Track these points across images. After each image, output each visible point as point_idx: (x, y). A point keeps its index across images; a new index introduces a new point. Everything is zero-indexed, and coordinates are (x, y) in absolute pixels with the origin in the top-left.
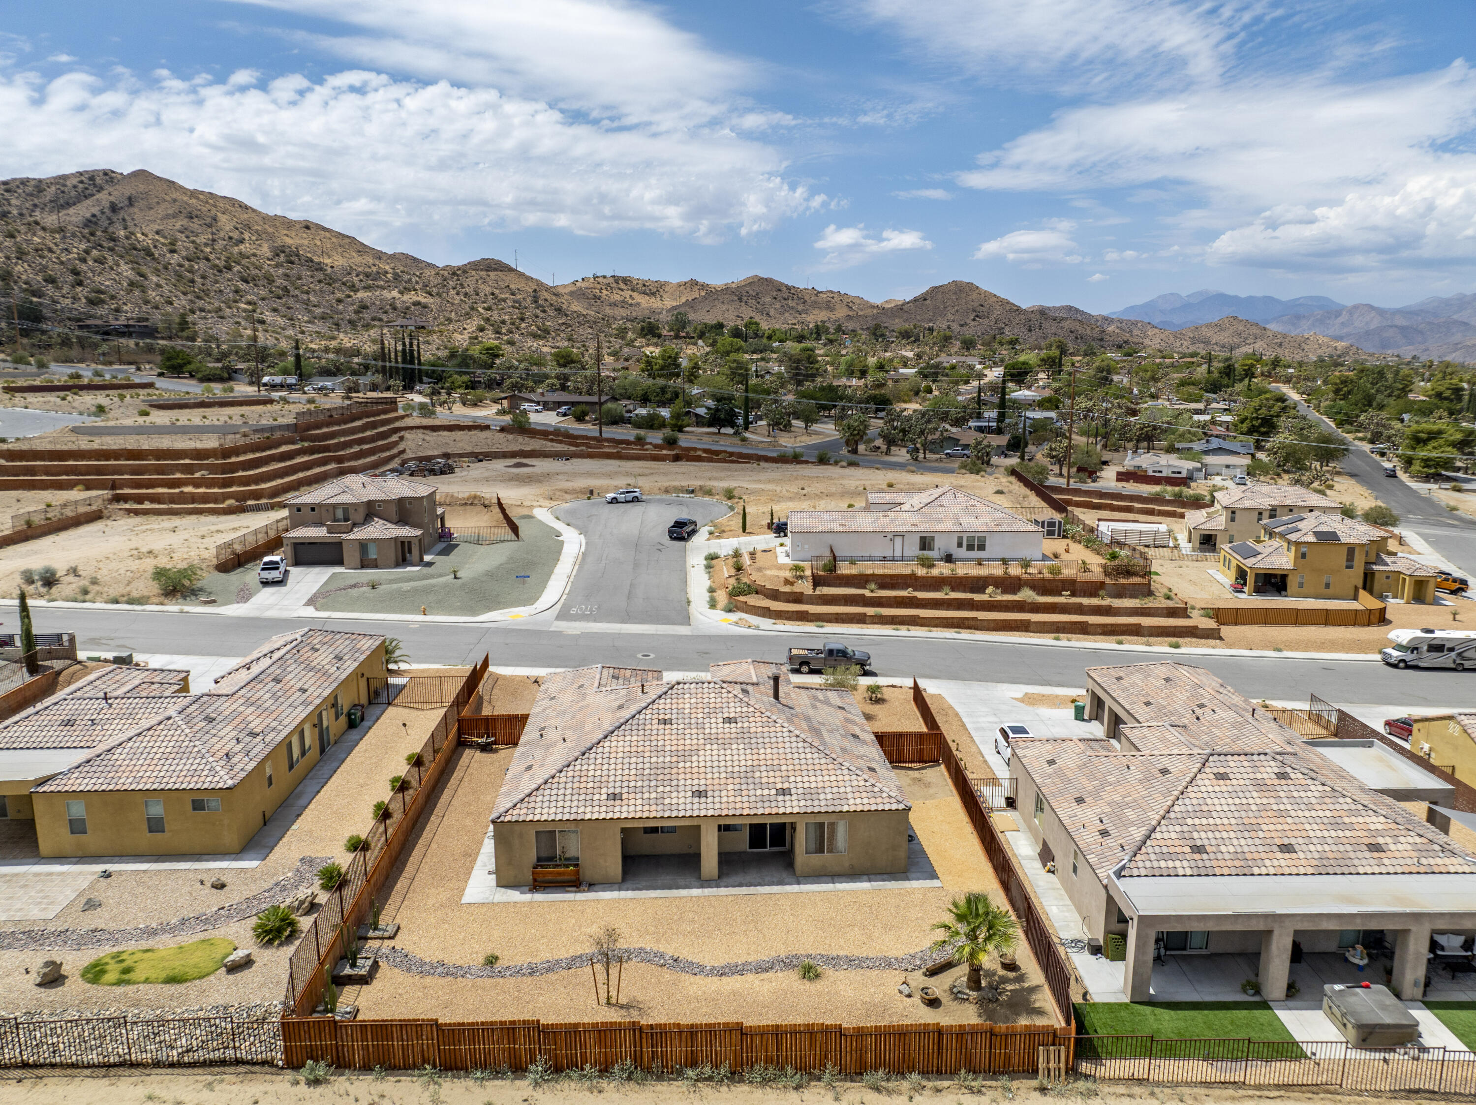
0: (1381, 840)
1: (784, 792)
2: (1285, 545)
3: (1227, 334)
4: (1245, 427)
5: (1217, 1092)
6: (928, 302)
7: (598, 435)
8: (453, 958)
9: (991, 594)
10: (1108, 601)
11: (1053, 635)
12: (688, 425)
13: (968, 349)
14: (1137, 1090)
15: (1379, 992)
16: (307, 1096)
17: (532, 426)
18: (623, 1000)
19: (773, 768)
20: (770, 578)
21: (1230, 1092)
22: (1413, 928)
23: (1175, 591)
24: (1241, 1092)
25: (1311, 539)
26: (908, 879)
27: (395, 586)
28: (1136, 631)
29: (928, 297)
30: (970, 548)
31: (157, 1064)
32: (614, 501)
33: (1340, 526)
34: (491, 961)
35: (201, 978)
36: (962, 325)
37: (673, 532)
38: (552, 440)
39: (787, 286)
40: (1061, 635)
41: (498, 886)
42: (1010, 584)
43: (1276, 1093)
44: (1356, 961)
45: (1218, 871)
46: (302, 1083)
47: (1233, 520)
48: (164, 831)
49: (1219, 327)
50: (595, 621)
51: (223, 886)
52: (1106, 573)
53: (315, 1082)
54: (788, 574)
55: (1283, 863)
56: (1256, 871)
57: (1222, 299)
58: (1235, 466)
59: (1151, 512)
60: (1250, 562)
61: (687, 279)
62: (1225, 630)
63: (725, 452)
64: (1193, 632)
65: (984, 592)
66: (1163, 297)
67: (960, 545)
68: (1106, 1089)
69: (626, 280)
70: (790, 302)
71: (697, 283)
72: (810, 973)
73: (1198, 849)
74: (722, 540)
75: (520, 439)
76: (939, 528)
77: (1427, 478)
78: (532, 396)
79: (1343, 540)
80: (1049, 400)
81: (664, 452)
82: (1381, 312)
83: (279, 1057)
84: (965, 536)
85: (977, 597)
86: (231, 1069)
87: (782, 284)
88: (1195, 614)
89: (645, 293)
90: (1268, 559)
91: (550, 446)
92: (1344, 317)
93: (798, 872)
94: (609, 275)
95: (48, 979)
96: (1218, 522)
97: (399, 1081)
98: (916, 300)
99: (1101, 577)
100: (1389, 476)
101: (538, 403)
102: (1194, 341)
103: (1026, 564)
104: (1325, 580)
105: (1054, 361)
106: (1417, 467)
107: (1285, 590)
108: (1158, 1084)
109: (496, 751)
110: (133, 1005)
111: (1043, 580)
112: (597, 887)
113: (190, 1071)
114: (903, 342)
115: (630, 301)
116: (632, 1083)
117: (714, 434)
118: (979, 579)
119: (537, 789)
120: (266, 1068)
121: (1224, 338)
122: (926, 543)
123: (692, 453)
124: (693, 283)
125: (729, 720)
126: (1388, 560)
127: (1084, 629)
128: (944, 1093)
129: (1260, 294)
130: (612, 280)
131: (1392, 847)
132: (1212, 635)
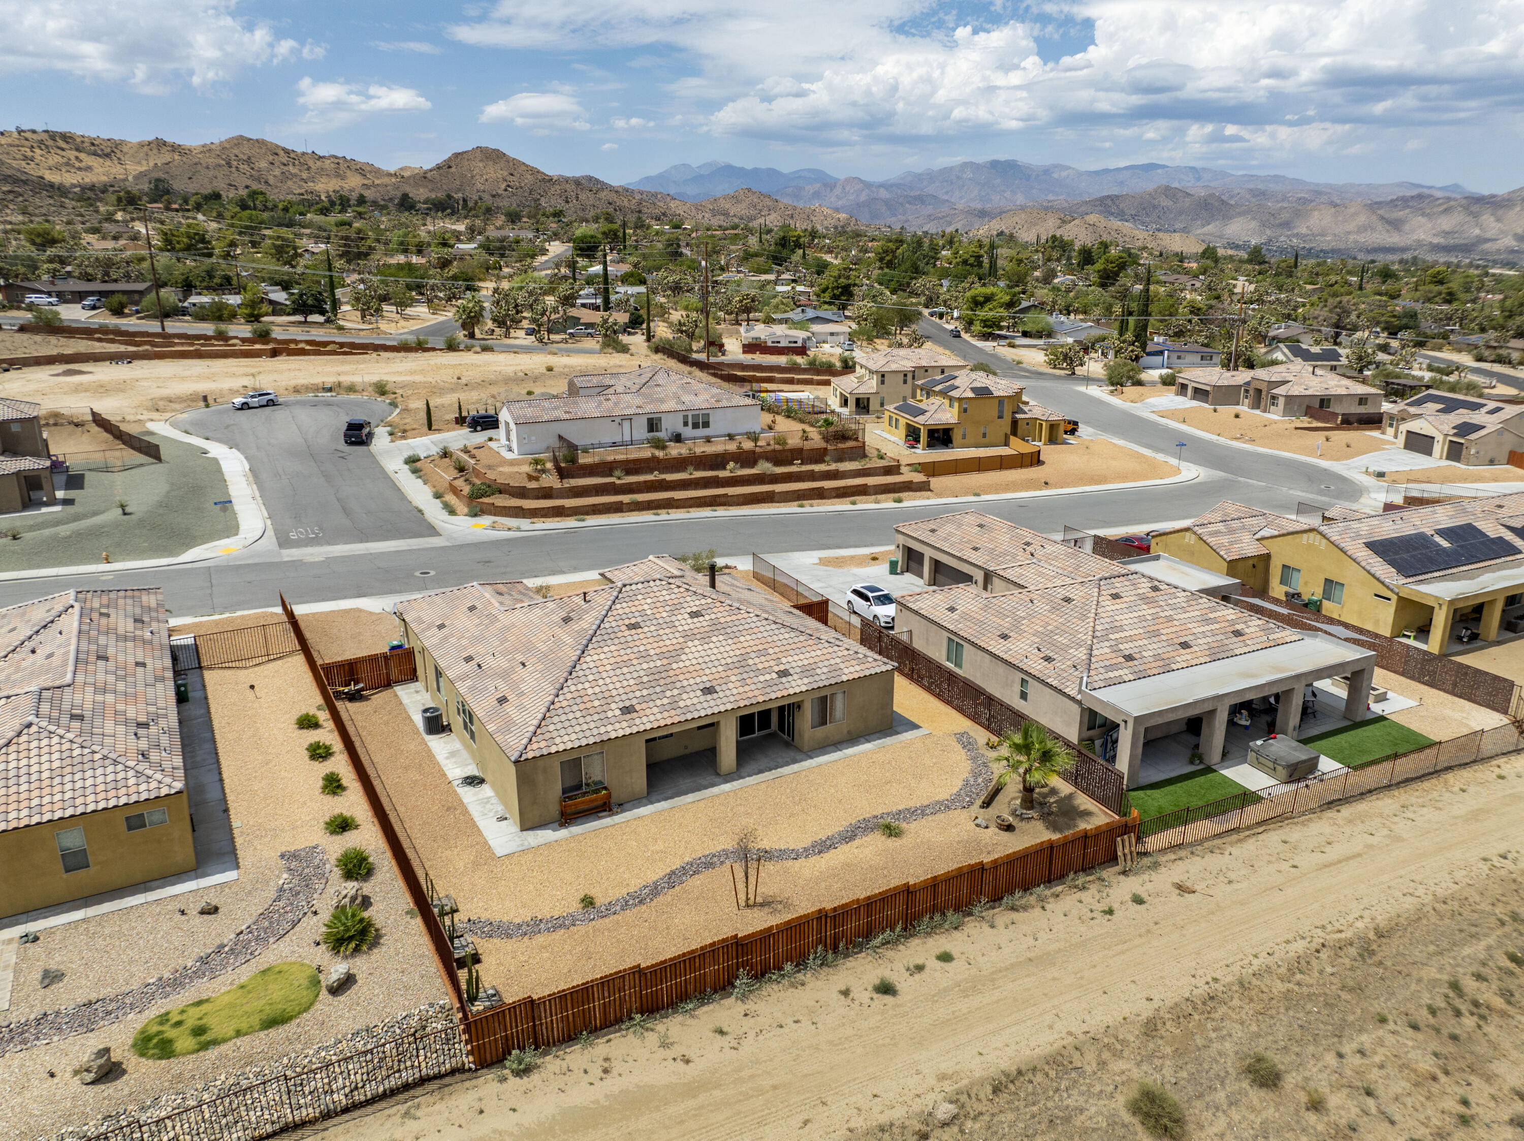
0: (1238, 627)
1: (784, 674)
2: (947, 402)
3: (744, 205)
4: (827, 297)
5: (1227, 839)
6: (453, 170)
7: (159, 330)
8: (547, 910)
9: (731, 470)
10: (833, 466)
11: (796, 503)
12: (267, 314)
13: (513, 222)
14: (1182, 853)
15: (1283, 739)
16: (530, 1086)
17: (65, 324)
18: (759, 900)
19: (763, 653)
20: (511, 475)
21: (1235, 837)
22: (1296, 687)
23: (883, 451)
24: (1242, 835)
25: (971, 395)
26: (897, 733)
27: (47, 532)
28: (863, 491)
29: (453, 164)
30: (696, 426)
31: (327, 1115)
32: (245, 407)
33: (987, 381)
34: (588, 902)
35: (306, 1010)
36: (494, 196)
37: (351, 437)
38: (100, 340)
39: (284, 149)
40: (804, 502)
41: (522, 830)
42: (747, 459)
43: (1261, 829)
44: (1243, 722)
45: (1150, 672)
46: (510, 1076)
47: (883, 382)
48: (88, 866)
49: (736, 200)
50: (329, 544)
51: (215, 910)
52: (826, 439)
53: (524, 1071)
54: (527, 469)
55: (1189, 657)
56: (1174, 667)
57: (729, 171)
58: (837, 334)
59: (791, 381)
60: (921, 419)
61: (151, 138)
62: (935, 482)
63: (334, 342)
64: (908, 487)
65: (724, 468)
66: (675, 167)
67: (686, 424)
68: (1163, 859)
69: (65, 137)
70: (291, 168)
71: (165, 143)
72: (891, 831)
73: (1129, 658)
74: (409, 441)
75: (53, 339)
76: (664, 407)
77: (986, 337)
78: (38, 286)
79: (996, 394)
80: (631, 275)
81: (258, 346)
82: (868, 185)
83: (469, 1061)
84: (690, 414)
85: (722, 474)
86: (418, 1091)
87: (277, 146)
88: (903, 469)
89: (95, 154)
90: (936, 416)
91: (98, 347)
92: (838, 191)
93: (806, 749)
94: (40, 128)
95: (104, 1071)
96: (871, 386)
97: (609, 1041)
98: (439, 167)
99: (823, 445)
100: (955, 337)
101: (49, 294)
102: (714, 213)
103: (754, 437)
104: (982, 430)
105: (615, 234)
106: (977, 327)
107: (951, 442)
108: (1191, 845)
109: (367, 698)
110: (247, 1064)
111: (774, 451)
112: (626, 806)
113: (369, 1109)
114: (440, 214)
115: (77, 164)
116: (825, 969)
117: (300, 323)
118: (717, 456)
119: (544, 719)
120: (458, 1076)
121: (741, 209)
122: (653, 425)
123: (293, 346)
124: (160, 144)
125: (694, 615)
126: (1026, 409)
127: (820, 494)
128: (1062, 896)
129: (764, 167)
130: (45, 136)
131: (1247, 630)
132: (924, 487)
